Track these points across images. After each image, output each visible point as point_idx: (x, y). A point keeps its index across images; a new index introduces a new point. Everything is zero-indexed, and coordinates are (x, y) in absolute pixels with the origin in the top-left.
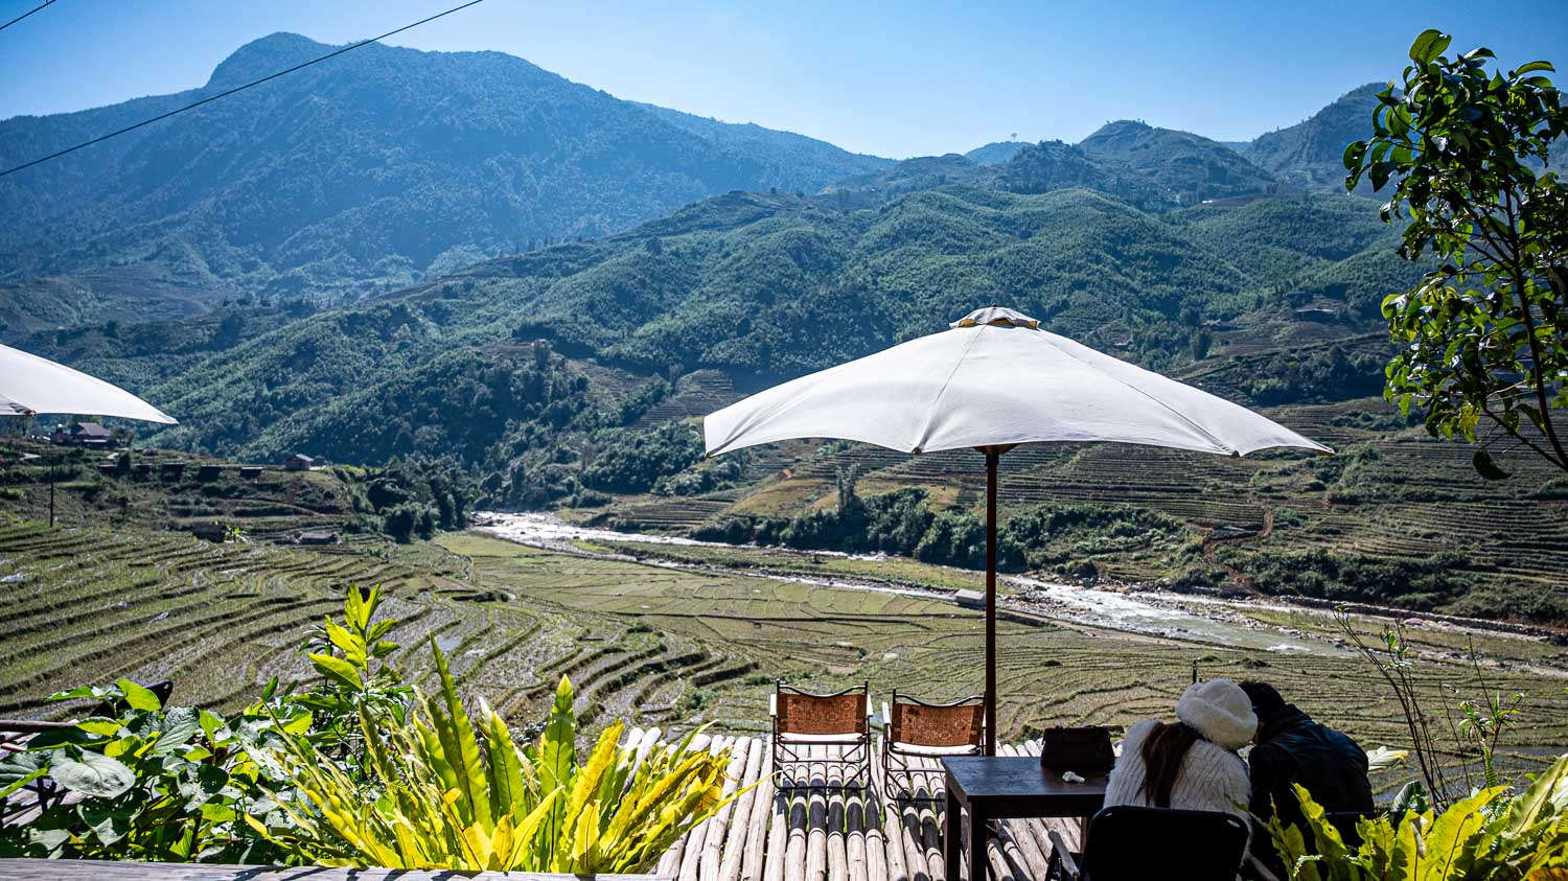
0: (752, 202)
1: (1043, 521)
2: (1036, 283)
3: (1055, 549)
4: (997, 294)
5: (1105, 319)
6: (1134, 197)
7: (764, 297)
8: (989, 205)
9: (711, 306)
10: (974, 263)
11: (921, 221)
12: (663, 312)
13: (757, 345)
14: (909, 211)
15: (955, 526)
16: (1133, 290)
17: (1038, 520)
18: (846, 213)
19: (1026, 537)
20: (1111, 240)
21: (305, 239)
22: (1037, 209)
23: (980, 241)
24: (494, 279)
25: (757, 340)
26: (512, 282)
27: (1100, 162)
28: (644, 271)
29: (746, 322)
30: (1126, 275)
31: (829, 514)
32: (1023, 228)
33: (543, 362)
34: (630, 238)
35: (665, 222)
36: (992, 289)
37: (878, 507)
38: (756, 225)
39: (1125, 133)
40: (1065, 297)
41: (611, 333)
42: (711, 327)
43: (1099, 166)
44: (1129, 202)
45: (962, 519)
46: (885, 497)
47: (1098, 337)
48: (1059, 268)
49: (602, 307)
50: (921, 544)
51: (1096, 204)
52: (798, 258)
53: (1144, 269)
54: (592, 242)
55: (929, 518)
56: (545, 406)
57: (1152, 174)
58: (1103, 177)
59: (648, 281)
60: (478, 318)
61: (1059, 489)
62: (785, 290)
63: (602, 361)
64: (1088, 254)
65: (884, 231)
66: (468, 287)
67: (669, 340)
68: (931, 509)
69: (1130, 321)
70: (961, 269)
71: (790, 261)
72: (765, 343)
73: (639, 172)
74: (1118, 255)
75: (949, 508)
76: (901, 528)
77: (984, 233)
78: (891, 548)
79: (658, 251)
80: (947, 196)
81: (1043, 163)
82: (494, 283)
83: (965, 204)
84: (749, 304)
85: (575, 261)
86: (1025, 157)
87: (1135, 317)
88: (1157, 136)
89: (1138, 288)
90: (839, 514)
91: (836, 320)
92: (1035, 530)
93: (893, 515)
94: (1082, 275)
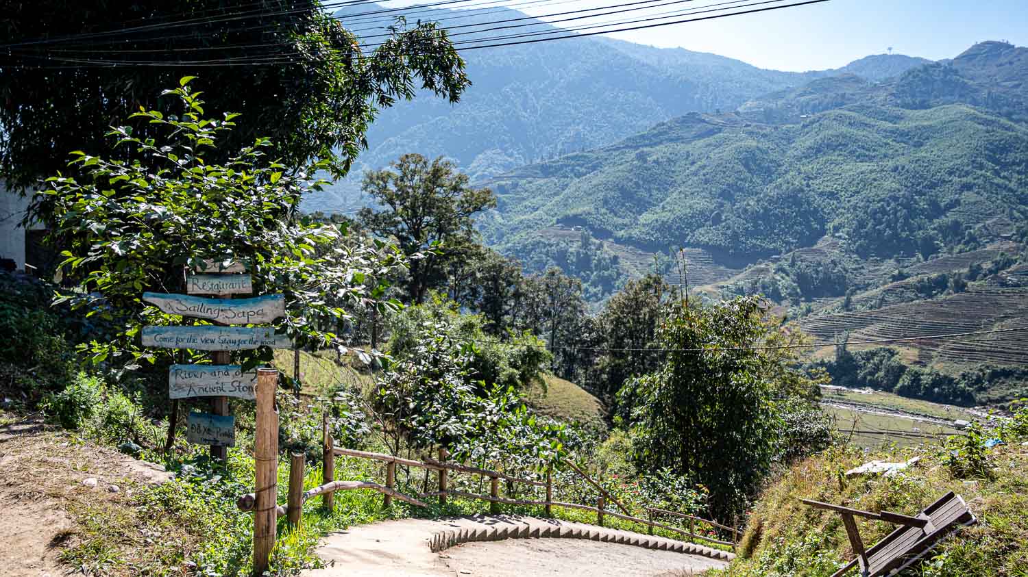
0: (704, 121)
1: (984, 374)
2: (933, 186)
3: (995, 393)
4: (904, 195)
5: (990, 214)
6: (1005, 109)
7: (726, 195)
8: (885, 120)
9: (689, 202)
10: (883, 170)
11: (838, 136)
12: (654, 205)
13: (729, 232)
14: (827, 128)
15: (923, 375)
16: (1011, 190)
17: (981, 374)
18: (776, 128)
19: (973, 384)
20: (990, 151)
21: (389, 147)
22: (925, 123)
23: (883, 151)
24: (529, 179)
25: (729, 228)
26: (542, 181)
27: (972, 79)
28: (637, 175)
29: (719, 215)
30: (1004, 177)
31: (830, 362)
32: (916, 139)
33: (586, 244)
34: (618, 149)
35: (642, 137)
36: (899, 191)
37: (863, 359)
38: (711, 140)
39: (992, 51)
40: (957, 196)
41: (620, 221)
42: (692, 217)
43: (971, 82)
44: (1000, 114)
45: (927, 370)
46: (867, 353)
47: (986, 229)
48: (950, 173)
49: (612, 202)
50: (899, 385)
51: (974, 118)
52: (746, 166)
53: (1019, 173)
54: (592, 152)
55: (902, 369)
56: (592, 273)
57: (1017, 86)
58: (976, 91)
59: (641, 182)
60: (526, 207)
61: (992, 353)
62: (740, 190)
63: (618, 241)
64: (973, 162)
65: (808, 143)
66: (516, 185)
67: (664, 227)
68: (904, 362)
69: (1012, 217)
70: (873, 176)
71: (742, 168)
72: (734, 232)
73: (607, 93)
74: (996, 162)
75: (916, 363)
76: (882, 374)
77: (887, 144)
78: (876, 385)
79: (645, 161)
80: (853, 114)
81: (926, 82)
82: (530, 182)
83: (868, 121)
84: (715, 200)
85: (582, 166)
86: (910, 78)
87: (1015, 212)
88: (1019, 54)
89: (1015, 188)
90: (836, 362)
91: (783, 214)
92: (979, 380)
93: (874, 364)
94: (969, 179)
